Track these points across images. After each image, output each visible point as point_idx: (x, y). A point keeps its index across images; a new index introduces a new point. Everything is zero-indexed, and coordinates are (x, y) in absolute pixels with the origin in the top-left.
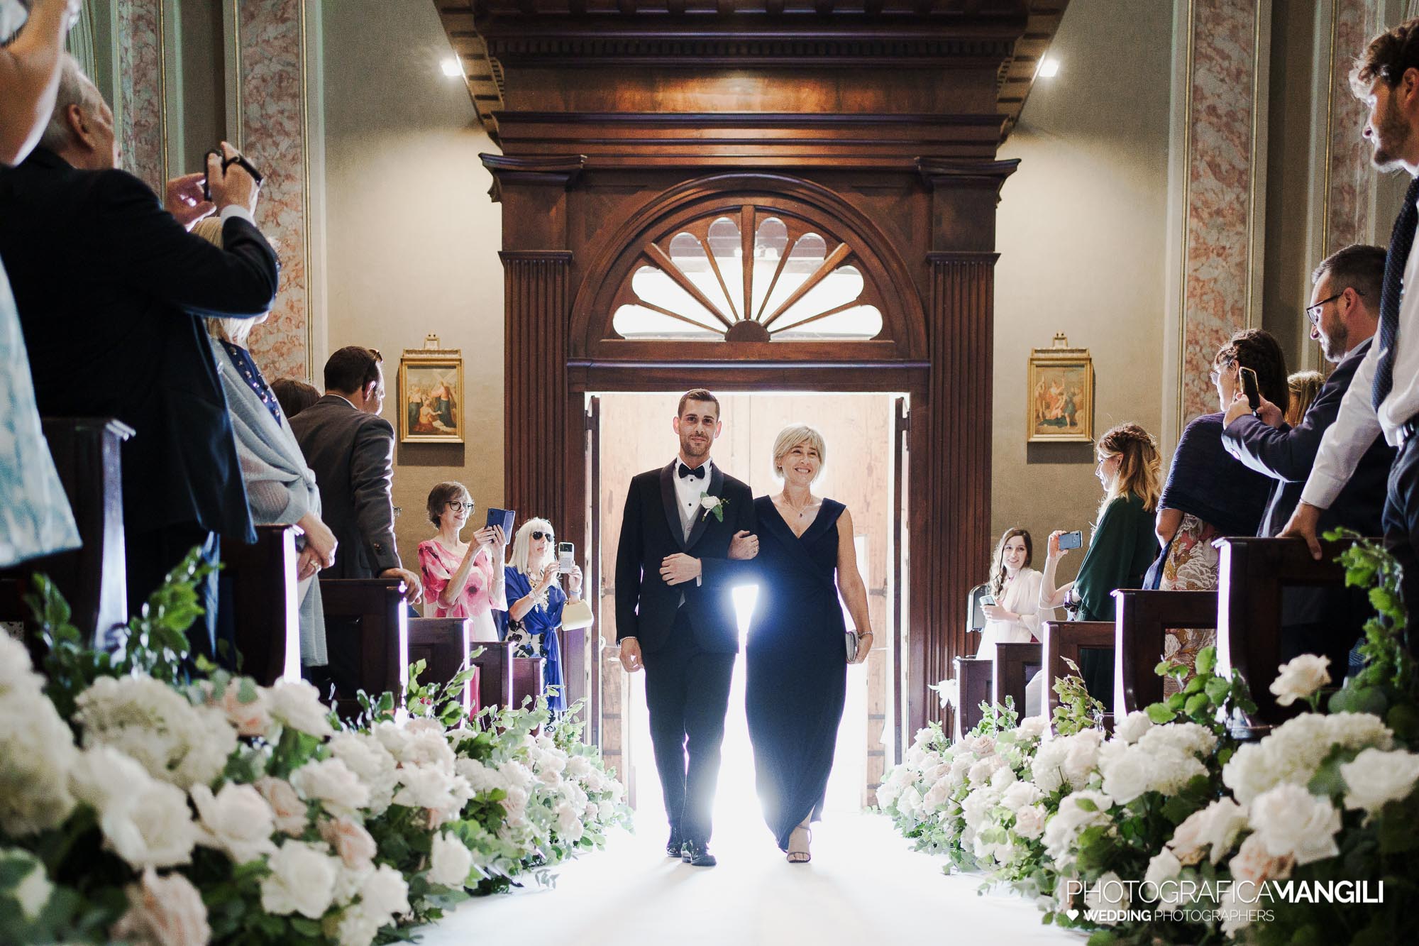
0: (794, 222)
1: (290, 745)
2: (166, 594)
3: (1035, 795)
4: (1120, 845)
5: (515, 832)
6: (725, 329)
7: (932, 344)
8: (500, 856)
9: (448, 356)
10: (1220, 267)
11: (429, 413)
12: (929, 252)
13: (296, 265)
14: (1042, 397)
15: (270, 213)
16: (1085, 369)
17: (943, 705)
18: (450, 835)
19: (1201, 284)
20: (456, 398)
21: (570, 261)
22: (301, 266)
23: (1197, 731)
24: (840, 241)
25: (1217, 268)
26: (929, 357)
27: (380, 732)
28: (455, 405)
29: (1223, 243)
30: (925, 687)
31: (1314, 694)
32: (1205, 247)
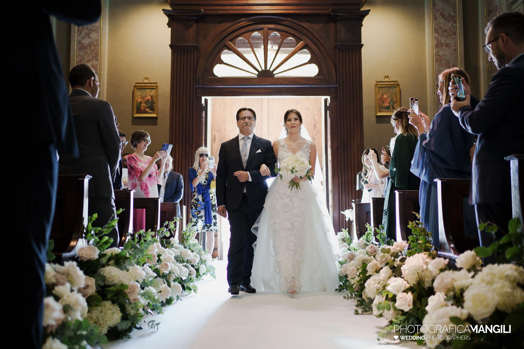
0: (283, 33)
6: (257, 73)
7: (338, 77)
9: (152, 85)
10: (447, 51)
11: (144, 106)
12: (336, 44)
13: (96, 52)
14: (381, 99)
15: (87, 33)
16: (396, 88)
17: (347, 220)
19: (440, 57)
20: (155, 100)
21: (196, 48)
22: (98, 52)
24: (301, 40)
25: (446, 51)
26: (337, 83)
28: (154, 103)
29: (448, 42)
30: (340, 212)
32: (441, 43)
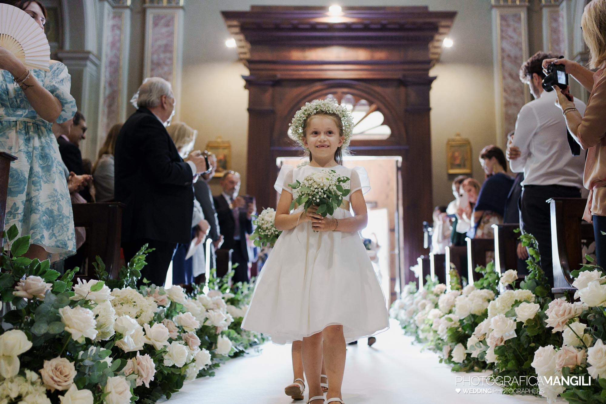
0: (356, 97)
1: (173, 308)
2: (136, 259)
3: (440, 315)
4: (463, 333)
5: (247, 333)
7: (409, 140)
8: (242, 343)
9: (225, 145)
12: (406, 108)
14: (452, 156)
16: (468, 146)
17: (416, 276)
18: (224, 336)
19: (509, 116)
20: (228, 160)
21: (273, 111)
23: (487, 292)
24: (374, 103)
26: (408, 145)
27: (200, 298)
28: (227, 162)
29: (516, 101)
31: (513, 282)
32: (510, 103)
